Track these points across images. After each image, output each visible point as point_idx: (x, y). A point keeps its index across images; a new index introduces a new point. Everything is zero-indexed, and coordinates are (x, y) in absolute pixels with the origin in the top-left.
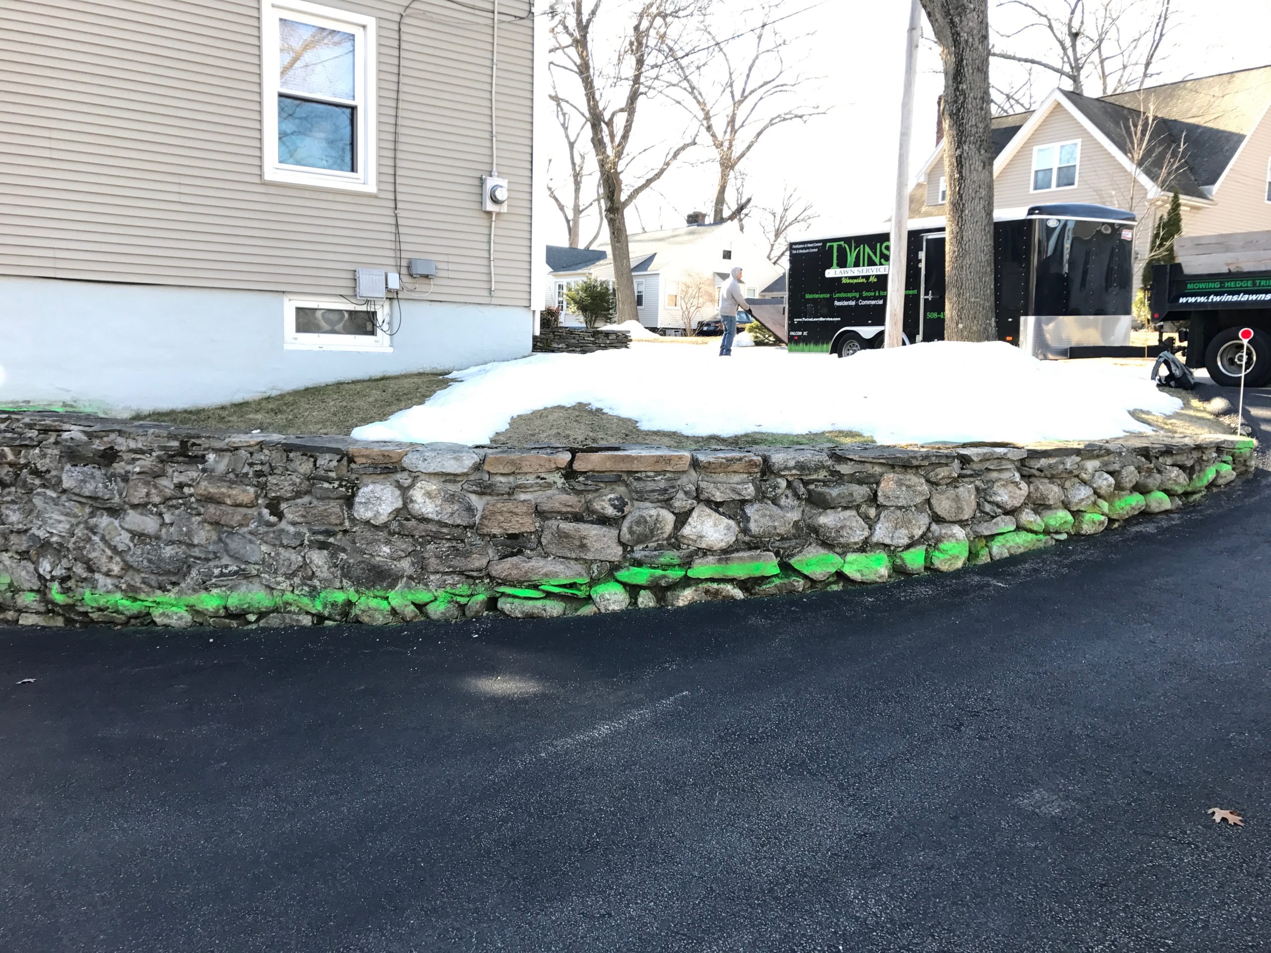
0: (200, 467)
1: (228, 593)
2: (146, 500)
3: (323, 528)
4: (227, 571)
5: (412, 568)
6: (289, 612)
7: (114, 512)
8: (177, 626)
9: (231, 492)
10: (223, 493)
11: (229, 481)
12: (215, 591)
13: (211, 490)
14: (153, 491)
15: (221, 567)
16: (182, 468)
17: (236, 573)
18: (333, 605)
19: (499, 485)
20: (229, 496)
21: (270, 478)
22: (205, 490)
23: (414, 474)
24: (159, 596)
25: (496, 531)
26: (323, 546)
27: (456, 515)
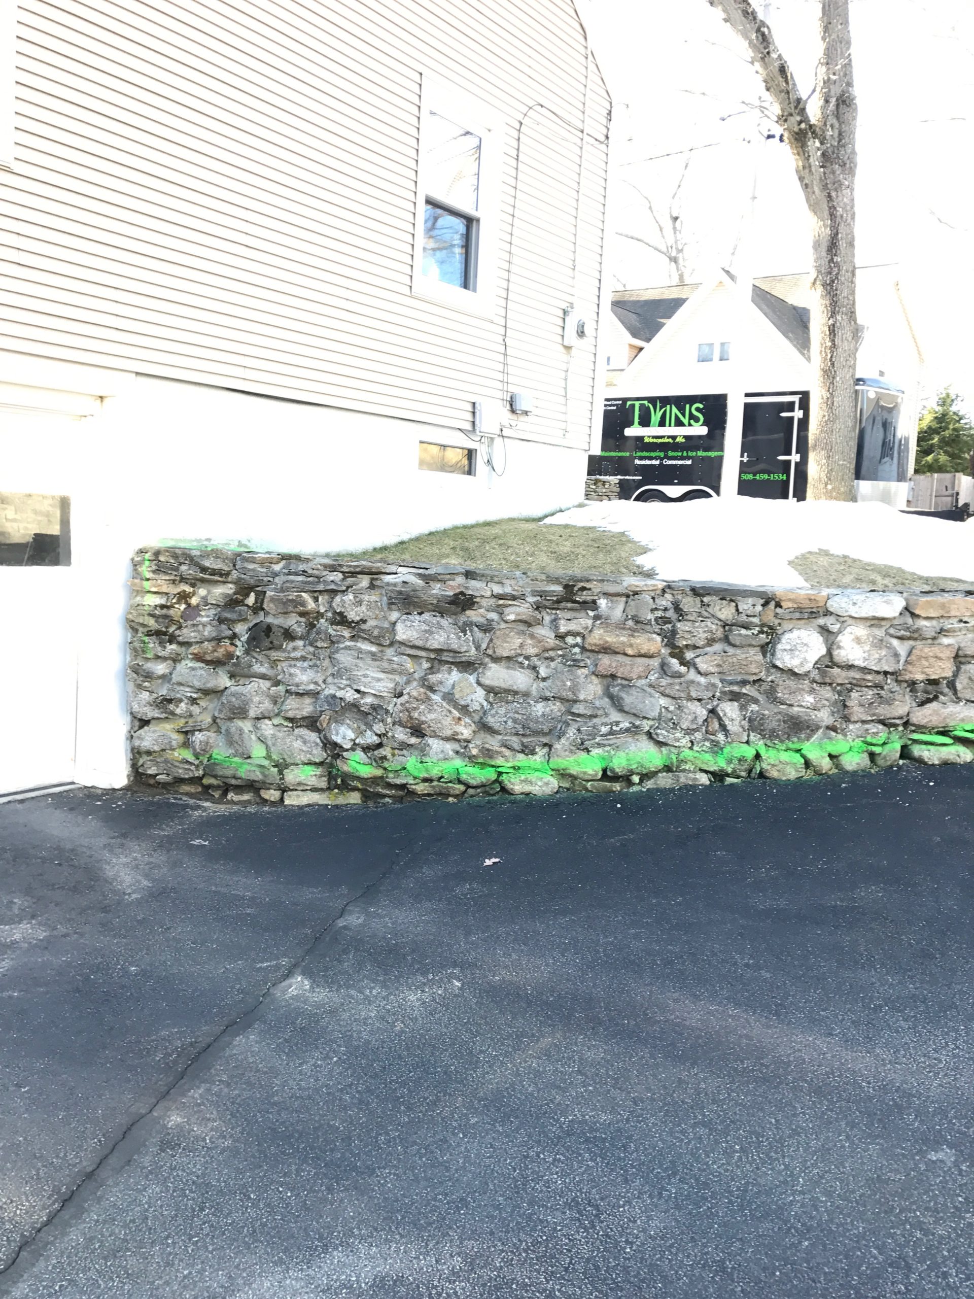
0: (591, 613)
1: (613, 752)
2: (519, 651)
3: (739, 678)
4: (618, 729)
5: (831, 717)
6: (684, 771)
7: (467, 666)
8: (540, 794)
9: (633, 640)
10: (623, 643)
11: (629, 629)
12: (595, 752)
13: (608, 639)
14: (529, 641)
15: (611, 724)
16: (569, 615)
17: (627, 730)
18: (740, 760)
19: (925, 629)
20: (631, 646)
21: (679, 625)
22: (600, 639)
23: (842, 619)
24: (521, 760)
25: (919, 677)
26: (734, 697)
27: (883, 661)
